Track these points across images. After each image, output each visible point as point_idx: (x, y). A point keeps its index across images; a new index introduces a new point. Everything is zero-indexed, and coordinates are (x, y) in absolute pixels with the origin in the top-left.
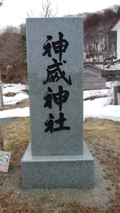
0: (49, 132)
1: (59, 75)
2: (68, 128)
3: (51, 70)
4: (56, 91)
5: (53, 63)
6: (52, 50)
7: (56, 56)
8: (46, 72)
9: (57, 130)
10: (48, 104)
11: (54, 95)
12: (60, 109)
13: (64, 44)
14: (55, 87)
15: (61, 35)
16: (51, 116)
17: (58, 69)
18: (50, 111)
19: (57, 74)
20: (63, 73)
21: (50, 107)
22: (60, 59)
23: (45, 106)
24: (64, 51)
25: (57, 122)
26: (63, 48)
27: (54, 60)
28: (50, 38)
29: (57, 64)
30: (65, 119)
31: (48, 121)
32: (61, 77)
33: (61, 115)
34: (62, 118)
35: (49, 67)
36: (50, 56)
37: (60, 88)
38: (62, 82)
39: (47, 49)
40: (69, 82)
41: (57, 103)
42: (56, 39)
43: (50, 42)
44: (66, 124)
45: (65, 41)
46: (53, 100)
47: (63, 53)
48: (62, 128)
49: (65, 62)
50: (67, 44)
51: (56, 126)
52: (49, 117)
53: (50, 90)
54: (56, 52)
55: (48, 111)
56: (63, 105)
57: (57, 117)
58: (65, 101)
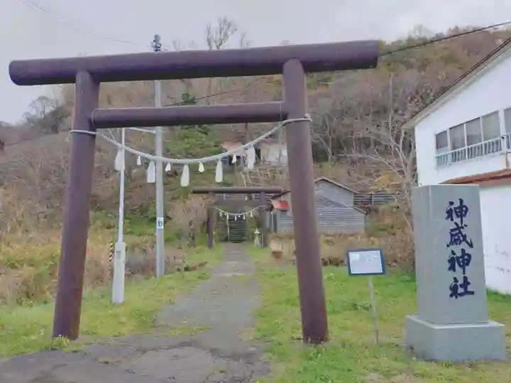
0: (454, 297)
1: (461, 238)
2: (472, 293)
3: (454, 233)
4: (459, 254)
5: (455, 227)
6: (454, 215)
7: (458, 220)
8: (450, 236)
9: (461, 295)
10: (452, 268)
11: (458, 258)
12: (464, 273)
13: (464, 209)
14: (457, 249)
15: (461, 201)
16: (456, 280)
17: (460, 232)
18: (455, 274)
19: (459, 237)
20: (465, 237)
21: (454, 270)
22: (462, 223)
23: (450, 269)
24: (465, 215)
25: (461, 286)
26: (463, 213)
27: (456, 224)
28: (452, 203)
29: (459, 228)
30: (469, 283)
31: (453, 285)
32: (463, 240)
33: (465, 279)
34: (466, 283)
35: (452, 230)
36: (452, 220)
37: (463, 251)
38: (464, 245)
39: (449, 213)
40: (471, 245)
41: (460, 266)
42: (457, 204)
43: (452, 207)
44: (470, 289)
45: (465, 206)
46: (456, 264)
47: (464, 218)
48: (467, 292)
49: (466, 226)
50: (467, 209)
51: (461, 290)
52: (453, 281)
53: (453, 253)
54: (458, 216)
55: (451, 274)
56: (467, 268)
57: (461, 282)
58: (468, 264)
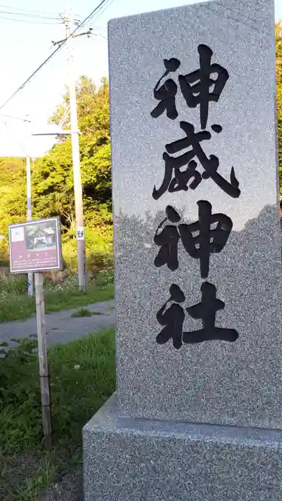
0: (170, 342)
1: (200, 169)
2: (232, 335)
3: (176, 155)
4: (191, 215)
5: (181, 134)
6: (180, 99)
7: (191, 115)
8: (162, 163)
9: (195, 337)
10: (167, 258)
11: (185, 227)
12: (205, 271)
13: (214, 76)
14: (187, 204)
15: (205, 51)
16: (176, 292)
17: (198, 151)
18: (174, 277)
19: (194, 164)
20: (212, 164)
21: (174, 265)
22: (204, 123)
23: (158, 262)
24: (216, 96)
25: (194, 311)
26: (211, 89)
27: (186, 126)
28: (172, 64)
29: (194, 138)
30: (221, 305)
31: (167, 308)
32: (206, 176)
33: (209, 289)
34: (210, 303)
35: (172, 147)
36: (173, 114)
37: (204, 206)
38: (209, 190)
39: (165, 99)
40: (232, 188)
41: (194, 253)
42: (191, 64)
43: (174, 76)
44: (223, 320)
45: (217, 67)
46: (180, 243)
47: (211, 103)
48: (211, 332)
49: (217, 128)
50: (224, 74)
51: (191, 324)
52: (168, 295)
53: (172, 213)
54: (191, 103)
55: (166, 277)
56: (214, 258)
57: (193, 297)
58: (219, 247)
